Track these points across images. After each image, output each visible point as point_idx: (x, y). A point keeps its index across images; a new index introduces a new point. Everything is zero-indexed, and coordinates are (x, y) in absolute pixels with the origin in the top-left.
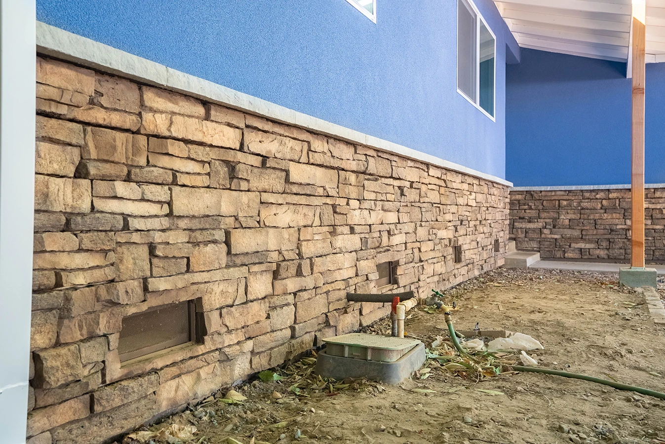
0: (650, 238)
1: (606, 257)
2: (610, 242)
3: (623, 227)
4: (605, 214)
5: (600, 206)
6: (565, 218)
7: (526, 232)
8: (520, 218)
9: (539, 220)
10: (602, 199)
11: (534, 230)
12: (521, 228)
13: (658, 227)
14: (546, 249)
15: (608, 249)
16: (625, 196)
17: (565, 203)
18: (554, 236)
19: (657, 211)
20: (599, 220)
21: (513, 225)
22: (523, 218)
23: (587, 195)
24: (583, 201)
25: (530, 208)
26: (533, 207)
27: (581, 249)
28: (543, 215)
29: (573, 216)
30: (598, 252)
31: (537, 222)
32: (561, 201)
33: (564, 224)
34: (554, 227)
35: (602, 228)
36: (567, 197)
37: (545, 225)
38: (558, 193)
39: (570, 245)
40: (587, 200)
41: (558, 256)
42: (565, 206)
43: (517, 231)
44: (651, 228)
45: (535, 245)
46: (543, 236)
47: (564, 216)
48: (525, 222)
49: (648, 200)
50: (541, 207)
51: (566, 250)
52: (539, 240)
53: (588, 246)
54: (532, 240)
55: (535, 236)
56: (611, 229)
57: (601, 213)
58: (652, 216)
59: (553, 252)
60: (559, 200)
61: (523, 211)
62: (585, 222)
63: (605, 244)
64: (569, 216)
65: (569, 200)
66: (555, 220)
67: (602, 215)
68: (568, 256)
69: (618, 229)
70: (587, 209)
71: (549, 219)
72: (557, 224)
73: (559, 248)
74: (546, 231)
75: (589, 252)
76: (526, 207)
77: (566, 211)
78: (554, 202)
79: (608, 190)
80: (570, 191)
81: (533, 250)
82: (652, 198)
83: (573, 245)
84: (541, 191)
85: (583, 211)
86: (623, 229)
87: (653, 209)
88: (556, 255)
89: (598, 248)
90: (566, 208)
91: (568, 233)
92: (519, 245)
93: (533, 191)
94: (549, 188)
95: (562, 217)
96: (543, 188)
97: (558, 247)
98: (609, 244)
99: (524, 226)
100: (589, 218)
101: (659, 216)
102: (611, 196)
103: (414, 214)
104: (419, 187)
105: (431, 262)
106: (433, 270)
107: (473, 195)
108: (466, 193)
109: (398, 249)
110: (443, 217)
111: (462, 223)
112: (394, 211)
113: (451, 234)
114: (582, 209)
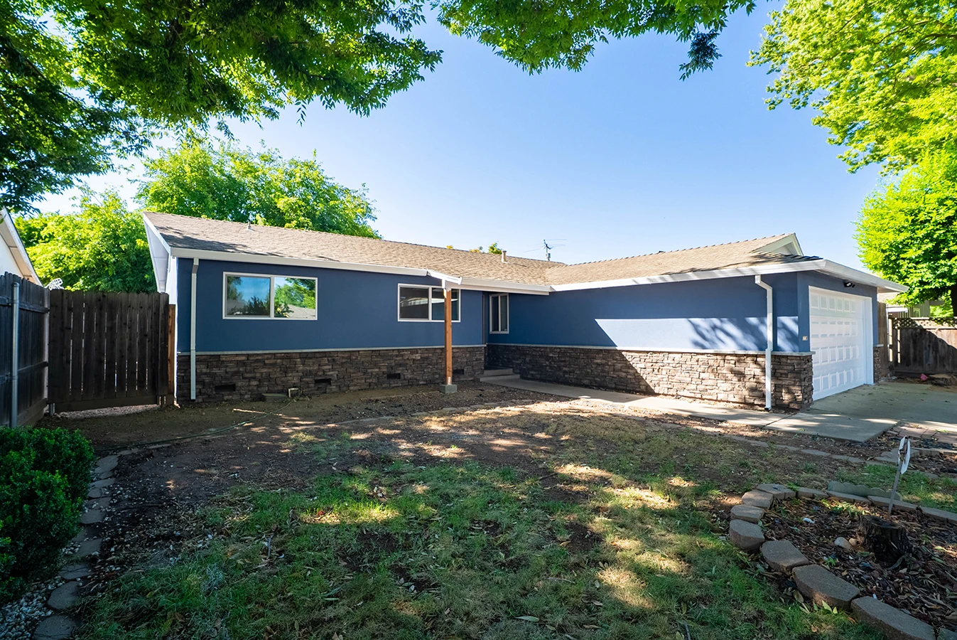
2: (541, 371)
5: (538, 354)
7: (516, 365)
10: (539, 351)
20: (538, 361)
22: (515, 358)
29: (530, 359)
31: (519, 360)
33: (527, 362)
35: (539, 365)
37: (521, 362)
38: (526, 347)
39: (529, 372)
40: (534, 351)
50: (520, 354)
51: (527, 374)
52: (520, 368)
60: (526, 351)
65: (529, 351)
67: (539, 358)
76: (516, 353)
77: (528, 356)
91: (529, 366)
92: (514, 370)
94: (522, 345)
95: (527, 359)
97: (525, 372)
99: (515, 362)
100: (535, 360)
103: (345, 365)
104: (349, 358)
105: (362, 379)
106: (364, 381)
107: (417, 355)
108: (407, 355)
109: (331, 375)
110: (376, 365)
111: (400, 365)
112: (329, 365)
113: (385, 370)
114: (533, 355)
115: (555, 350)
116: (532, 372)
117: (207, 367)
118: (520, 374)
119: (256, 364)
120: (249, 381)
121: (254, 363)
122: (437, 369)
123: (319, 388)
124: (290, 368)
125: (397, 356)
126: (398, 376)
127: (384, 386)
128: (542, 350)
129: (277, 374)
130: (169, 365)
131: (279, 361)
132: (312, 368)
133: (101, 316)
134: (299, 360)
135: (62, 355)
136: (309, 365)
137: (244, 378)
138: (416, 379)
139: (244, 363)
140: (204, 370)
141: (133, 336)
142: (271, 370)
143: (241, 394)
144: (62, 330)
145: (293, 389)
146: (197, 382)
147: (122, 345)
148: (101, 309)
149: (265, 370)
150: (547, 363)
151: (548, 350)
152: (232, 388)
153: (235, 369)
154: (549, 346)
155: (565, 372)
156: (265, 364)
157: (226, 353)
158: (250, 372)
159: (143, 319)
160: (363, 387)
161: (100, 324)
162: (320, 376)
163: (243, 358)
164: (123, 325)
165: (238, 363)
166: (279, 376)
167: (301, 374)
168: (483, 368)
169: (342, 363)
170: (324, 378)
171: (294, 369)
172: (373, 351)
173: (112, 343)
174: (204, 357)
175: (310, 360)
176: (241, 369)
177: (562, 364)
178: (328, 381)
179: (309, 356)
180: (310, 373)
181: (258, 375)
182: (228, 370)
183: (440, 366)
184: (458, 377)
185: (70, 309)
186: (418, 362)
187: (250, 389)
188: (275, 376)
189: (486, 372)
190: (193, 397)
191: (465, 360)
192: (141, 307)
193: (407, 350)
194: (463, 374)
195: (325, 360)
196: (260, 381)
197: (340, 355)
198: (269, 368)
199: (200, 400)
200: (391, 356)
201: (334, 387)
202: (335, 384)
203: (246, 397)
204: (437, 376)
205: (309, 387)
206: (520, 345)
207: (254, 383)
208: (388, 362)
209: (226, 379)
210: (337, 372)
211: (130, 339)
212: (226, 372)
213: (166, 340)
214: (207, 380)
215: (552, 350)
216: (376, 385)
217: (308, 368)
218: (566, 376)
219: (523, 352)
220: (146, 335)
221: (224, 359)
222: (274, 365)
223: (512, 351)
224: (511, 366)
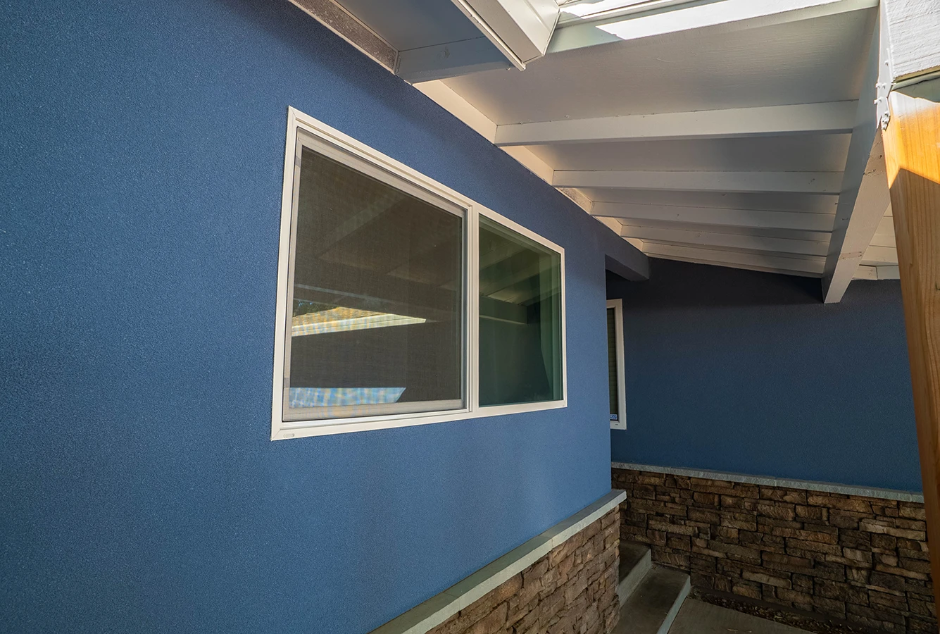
0: (897, 593)
1: (808, 608)
2: (814, 581)
3: (839, 560)
4: (802, 531)
5: (791, 514)
6: (731, 526)
7: (668, 539)
8: (658, 514)
9: (687, 522)
10: (796, 504)
11: (680, 537)
12: (659, 530)
13: (912, 575)
14: (701, 572)
15: (812, 596)
16: (839, 505)
17: (730, 501)
18: (712, 553)
19: (909, 544)
20: (791, 540)
21: (648, 523)
22: (662, 515)
23: (768, 493)
24: (761, 501)
25: (673, 501)
26: (677, 500)
27: (761, 584)
28: (695, 515)
29: (745, 526)
30: (792, 596)
31: (685, 524)
32: (723, 496)
33: (728, 535)
34: (713, 537)
35: (799, 555)
36: (733, 492)
37: (697, 532)
38: (716, 483)
39: (741, 573)
40: (767, 502)
41: (721, 587)
42: (730, 506)
43: (653, 534)
44: (897, 573)
45: (683, 563)
46: (695, 549)
47: (729, 523)
48: (665, 521)
49: (885, 519)
50: (690, 502)
51: (734, 581)
52: (688, 554)
53: (773, 582)
54: (676, 551)
55: (681, 546)
56: (815, 560)
57: (794, 528)
58: (897, 550)
59: (711, 579)
60: (720, 495)
61: (662, 504)
62: (766, 539)
63: (804, 584)
64: (738, 525)
65: (736, 497)
66: (714, 526)
67: (797, 532)
68: (738, 591)
69: (828, 562)
70: (770, 517)
71: (704, 522)
72: (717, 533)
73: (722, 574)
74: (700, 543)
75: (776, 592)
76: (667, 498)
77: (731, 514)
78: (711, 497)
79: (807, 491)
80: (737, 484)
81: (679, 570)
82: (895, 518)
83: (747, 575)
84: (689, 478)
85: (761, 520)
86: (839, 564)
87: (898, 538)
88: (718, 586)
89: (793, 589)
90: (732, 509)
91: (738, 552)
92: (657, 557)
93: (677, 476)
95: (726, 523)
96: (692, 474)
97: (720, 572)
98: (813, 585)
99: (664, 528)
100: (774, 533)
101: (913, 553)
102: (811, 500)
114: (760, 515)
115: (906, 512)
116: (758, 577)
118: (689, 573)
128: (816, 501)
150: (855, 555)
151: (861, 508)
154: (868, 492)
215: (880, 510)
223: (647, 490)
224: (640, 538)
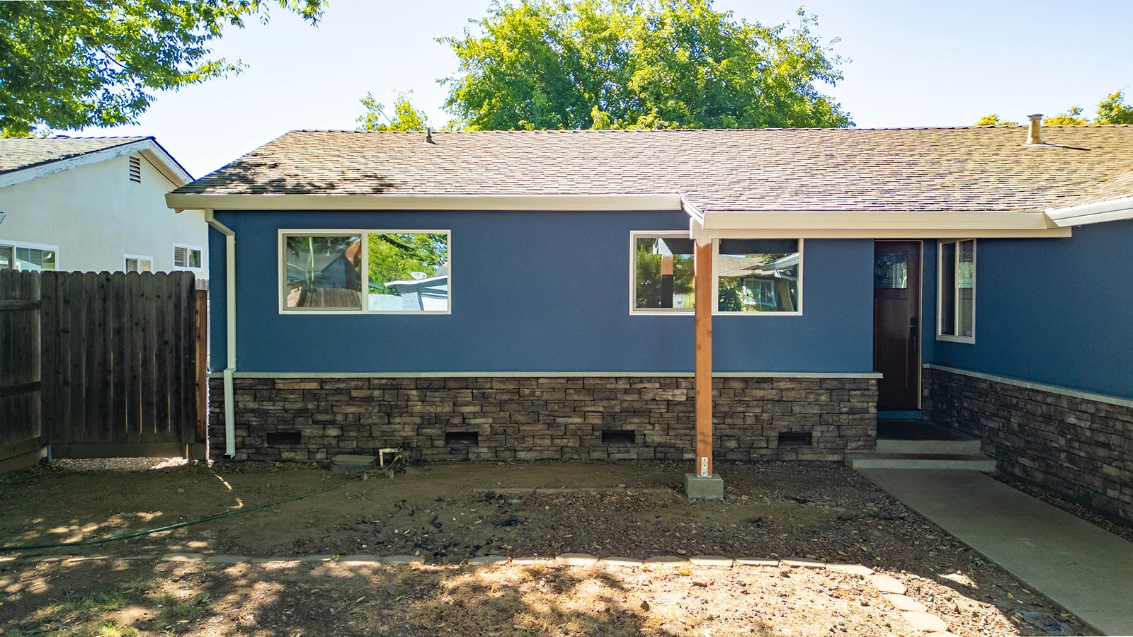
4: (1042, 424)
5: (1040, 411)
6: (1014, 422)
7: (988, 432)
9: (997, 418)
10: (1042, 403)
11: (993, 431)
12: (984, 425)
14: (1000, 458)
15: (1044, 473)
16: (1058, 403)
17: (1015, 401)
18: (1006, 442)
20: (1038, 431)
21: (980, 420)
23: (1030, 395)
24: (1027, 401)
27: (1024, 465)
28: (1000, 413)
29: (1021, 421)
30: (1036, 474)
31: (996, 420)
32: (1012, 398)
33: (1014, 429)
34: (1007, 431)
35: (1040, 442)
36: (1016, 394)
37: (1001, 426)
38: (1009, 387)
39: (1018, 458)
40: (1030, 402)
41: (1009, 469)
42: (1014, 406)
43: (982, 429)
45: (994, 451)
46: (999, 440)
47: (1014, 419)
48: (987, 418)
49: (1074, 413)
50: (998, 402)
51: (1014, 464)
52: (996, 444)
53: (1029, 464)
54: (991, 443)
55: (994, 438)
57: (1040, 422)
59: (1004, 463)
60: (1010, 397)
61: (986, 405)
64: (1018, 420)
65: (1016, 398)
66: (1008, 421)
68: (1016, 473)
69: (1052, 447)
70: (1031, 414)
71: (1004, 419)
72: (1009, 427)
73: (1009, 459)
74: (1001, 435)
75: (1030, 472)
76: (988, 399)
77: (1015, 412)
78: (1007, 398)
79: (1046, 392)
80: (1018, 388)
81: (992, 457)
82: (1078, 411)
83: (1020, 459)
84: (998, 383)
85: (1027, 416)
86: (1056, 448)
88: (1007, 468)
89: (1037, 469)
90: (1015, 408)
91: (1017, 441)
92: (983, 447)
93: (991, 381)
95: (1012, 419)
97: (1008, 457)
99: (987, 424)
100: (1032, 426)
103: (507, 406)
104: (517, 391)
105: (543, 437)
106: (548, 442)
107: (677, 392)
108: (652, 390)
109: (478, 425)
110: (576, 409)
111: (635, 413)
112: (474, 405)
113: (597, 421)
114: (1028, 412)
115: (1084, 407)
116: (1024, 461)
117: (255, 400)
118: (996, 459)
119: (336, 398)
120: (324, 428)
121: (333, 395)
122: (732, 426)
123: (452, 449)
124: (396, 406)
125: (626, 392)
126: (629, 436)
127: (595, 455)
128: (1049, 400)
129: (373, 416)
130: (198, 393)
131: (376, 393)
132: (439, 409)
133: (105, 310)
134: (414, 392)
135: (57, 372)
136: (433, 404)
137: (315, 422)
138: (674, 446)
139: (315, 395)
140: (252, 405)
141: (148, 345)
142: (362, 410)
143: (309, 452)
144: (58, 334)
145: (388, 450)
146: (237, 425)
147: (134, 357)
148: (105, 300)
149: (352, 409)
150: (1062, 441)
151: (1065, 404)
152: (294, 438)
153: (299, 406)
155: (1109, 481)
156: (352, 399)
157: (282, 375)
158: (326, 412)
159: (161, 314)
160: (546, 455)
161: (103, 324)
162: (456, 426)
163: (314, 385)
164: (135, 326)
165: (306, 394)
166: (378, 421)
167: (418, 420)
168: (873, 433)
169: (501, 404)
170: (463, 430)
171: (405, 411)
172: (568, 379)
173: (120, 355)
174: (249, 381)
175: (437, 394)
176: (310, 406)
177: (1101, 452)
178: (473, 437)
179: (436, 385)
180: (436, 419)
181: (339, 418)
182: (288, 406)
183: (739, 422)
184: (795, 451)
185: (66, 302)
186: (681, 408)
187: (326, 441)
188: (370, 421)
189: (885, 445)
190: (230, 451)
191: (816, 410)
192: (158, 297)
193: (650, 380)
194: (810, 443)
195: (466, 395)
196: (342, 428)
197: (497, 385)
198: (360, 406)
199: (244, 457)
200: (612, 390)
201: (485, 450)
202: (487, 444)
203: (319, 456)
204: (733, 444)
205: (433, 446)
206: (999, 379)
207: (333, 432)
208: (605, 403)
209: (285, 422)
210: (490, 420)
211: (145, 350)
212: (286, 411)
213: (191, 351)
214: (254, 421)
215: (1075, 405)
216: (577, 452)
217: (432, 410)
218: (1111, 493)
219: (1004, 401)
220: (166, 343)
221: (281, 386)
222: (368, 400)
223: (980, 393)
224: (977, 433)
